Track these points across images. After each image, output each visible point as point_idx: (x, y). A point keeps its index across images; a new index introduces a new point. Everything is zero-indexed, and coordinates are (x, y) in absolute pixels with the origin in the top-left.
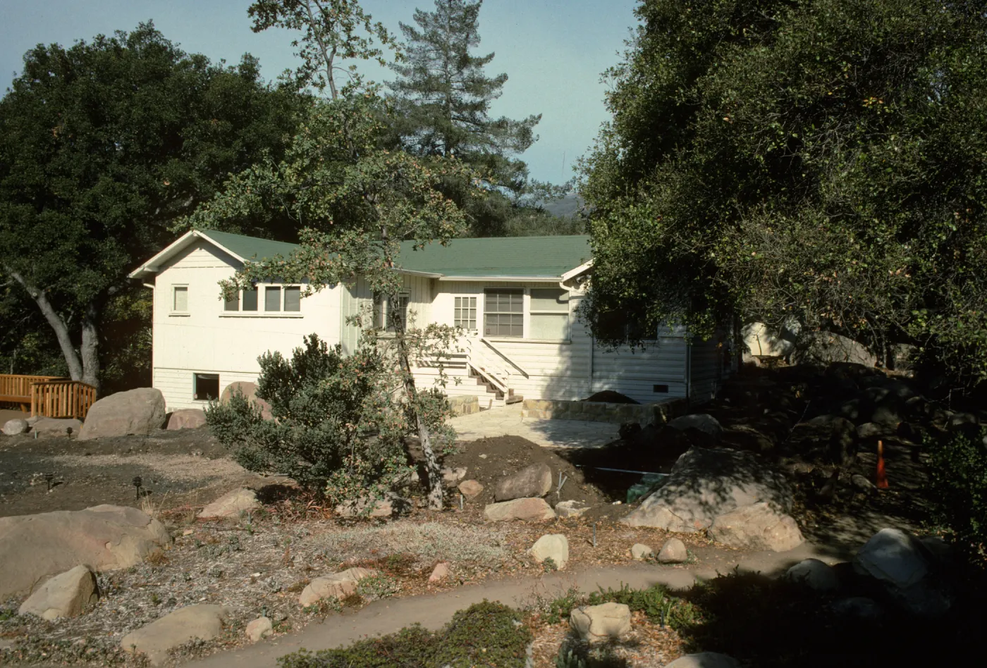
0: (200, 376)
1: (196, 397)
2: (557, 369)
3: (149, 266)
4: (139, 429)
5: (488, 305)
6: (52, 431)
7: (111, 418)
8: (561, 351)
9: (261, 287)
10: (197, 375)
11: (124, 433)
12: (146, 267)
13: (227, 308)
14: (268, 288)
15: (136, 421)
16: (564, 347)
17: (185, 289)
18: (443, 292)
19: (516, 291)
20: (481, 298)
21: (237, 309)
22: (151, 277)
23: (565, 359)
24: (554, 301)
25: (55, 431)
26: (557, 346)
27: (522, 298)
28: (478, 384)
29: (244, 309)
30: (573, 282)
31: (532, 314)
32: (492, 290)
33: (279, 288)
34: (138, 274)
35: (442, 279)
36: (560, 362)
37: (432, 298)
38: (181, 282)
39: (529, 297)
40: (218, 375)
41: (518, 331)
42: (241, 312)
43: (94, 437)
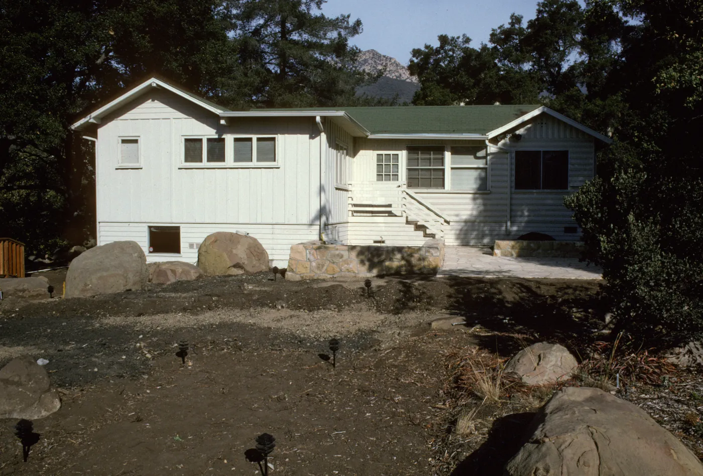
0: (153, 230)
1: (151, 249)
2: (471, 215)
3: (94, 118)
4: (134, 284)
5: (409, 160)
6: (20, 291)
7: (105, 274)
8: (474, 199)
9: (229, 139)
10: (150, 227)
11: (122, 289)
12: (91, 118)
13: (186, 160)
14: (236, 140)
15: (130, 275)
16: (477, 196)
17: (136, 141)
18: (365, 149)
19: (438, 148)
20: (403, 155)
21: (201, 161)
22: (92, 129)
23: (476, 206)
24: (472, 156)
25: (24, 291)
26: (471, 196)
27: (443, 154)
28: (415, 230)
29: (209, 160)
30: (495, 140)
31: (452, 168)
32: (413, 147)
33: (250, 140)
34: (81, 125)
35: (371, 136)
36: (473, 209)
37: (354, 154)
38: (130, 134)
39: (450, 153)
40: (178, 228)
41: (440, 183)
42: (205, 163)
43: (88, 295)
